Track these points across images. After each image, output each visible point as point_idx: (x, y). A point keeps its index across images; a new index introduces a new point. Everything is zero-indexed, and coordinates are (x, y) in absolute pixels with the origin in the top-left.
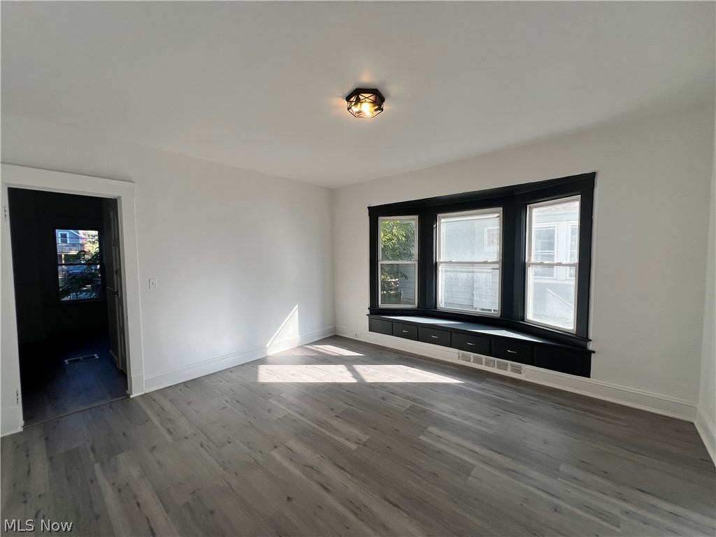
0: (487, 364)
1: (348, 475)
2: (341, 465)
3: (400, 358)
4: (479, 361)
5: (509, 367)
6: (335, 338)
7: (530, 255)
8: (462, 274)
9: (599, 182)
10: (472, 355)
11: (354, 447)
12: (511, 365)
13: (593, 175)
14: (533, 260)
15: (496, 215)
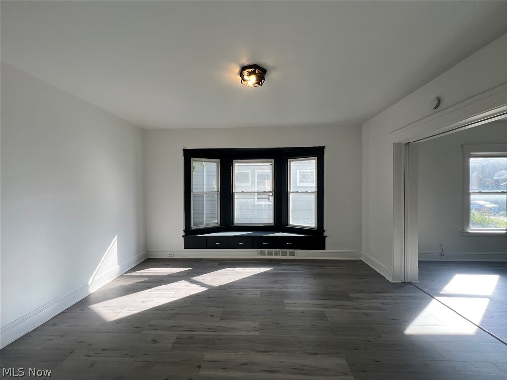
0: (276, 254)
1: (275, 354)
2: (262, 350)
3: (220, 264)
4: (270, 254)
5: (288, 253)
6: (148, 261)
7: (290, 188)
8: (250, 200)
9: (326, 151)
10: (266, 251)
11: (257, 334)
12: (289, 252)
13: (323, 148)
14: (291, 191)
15: (270, 164)
